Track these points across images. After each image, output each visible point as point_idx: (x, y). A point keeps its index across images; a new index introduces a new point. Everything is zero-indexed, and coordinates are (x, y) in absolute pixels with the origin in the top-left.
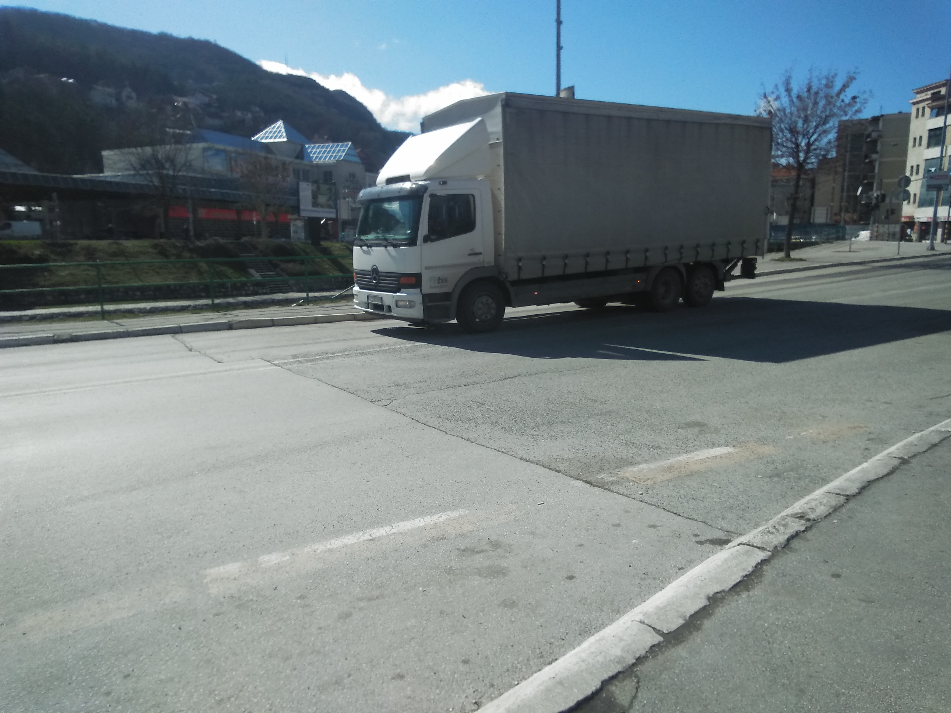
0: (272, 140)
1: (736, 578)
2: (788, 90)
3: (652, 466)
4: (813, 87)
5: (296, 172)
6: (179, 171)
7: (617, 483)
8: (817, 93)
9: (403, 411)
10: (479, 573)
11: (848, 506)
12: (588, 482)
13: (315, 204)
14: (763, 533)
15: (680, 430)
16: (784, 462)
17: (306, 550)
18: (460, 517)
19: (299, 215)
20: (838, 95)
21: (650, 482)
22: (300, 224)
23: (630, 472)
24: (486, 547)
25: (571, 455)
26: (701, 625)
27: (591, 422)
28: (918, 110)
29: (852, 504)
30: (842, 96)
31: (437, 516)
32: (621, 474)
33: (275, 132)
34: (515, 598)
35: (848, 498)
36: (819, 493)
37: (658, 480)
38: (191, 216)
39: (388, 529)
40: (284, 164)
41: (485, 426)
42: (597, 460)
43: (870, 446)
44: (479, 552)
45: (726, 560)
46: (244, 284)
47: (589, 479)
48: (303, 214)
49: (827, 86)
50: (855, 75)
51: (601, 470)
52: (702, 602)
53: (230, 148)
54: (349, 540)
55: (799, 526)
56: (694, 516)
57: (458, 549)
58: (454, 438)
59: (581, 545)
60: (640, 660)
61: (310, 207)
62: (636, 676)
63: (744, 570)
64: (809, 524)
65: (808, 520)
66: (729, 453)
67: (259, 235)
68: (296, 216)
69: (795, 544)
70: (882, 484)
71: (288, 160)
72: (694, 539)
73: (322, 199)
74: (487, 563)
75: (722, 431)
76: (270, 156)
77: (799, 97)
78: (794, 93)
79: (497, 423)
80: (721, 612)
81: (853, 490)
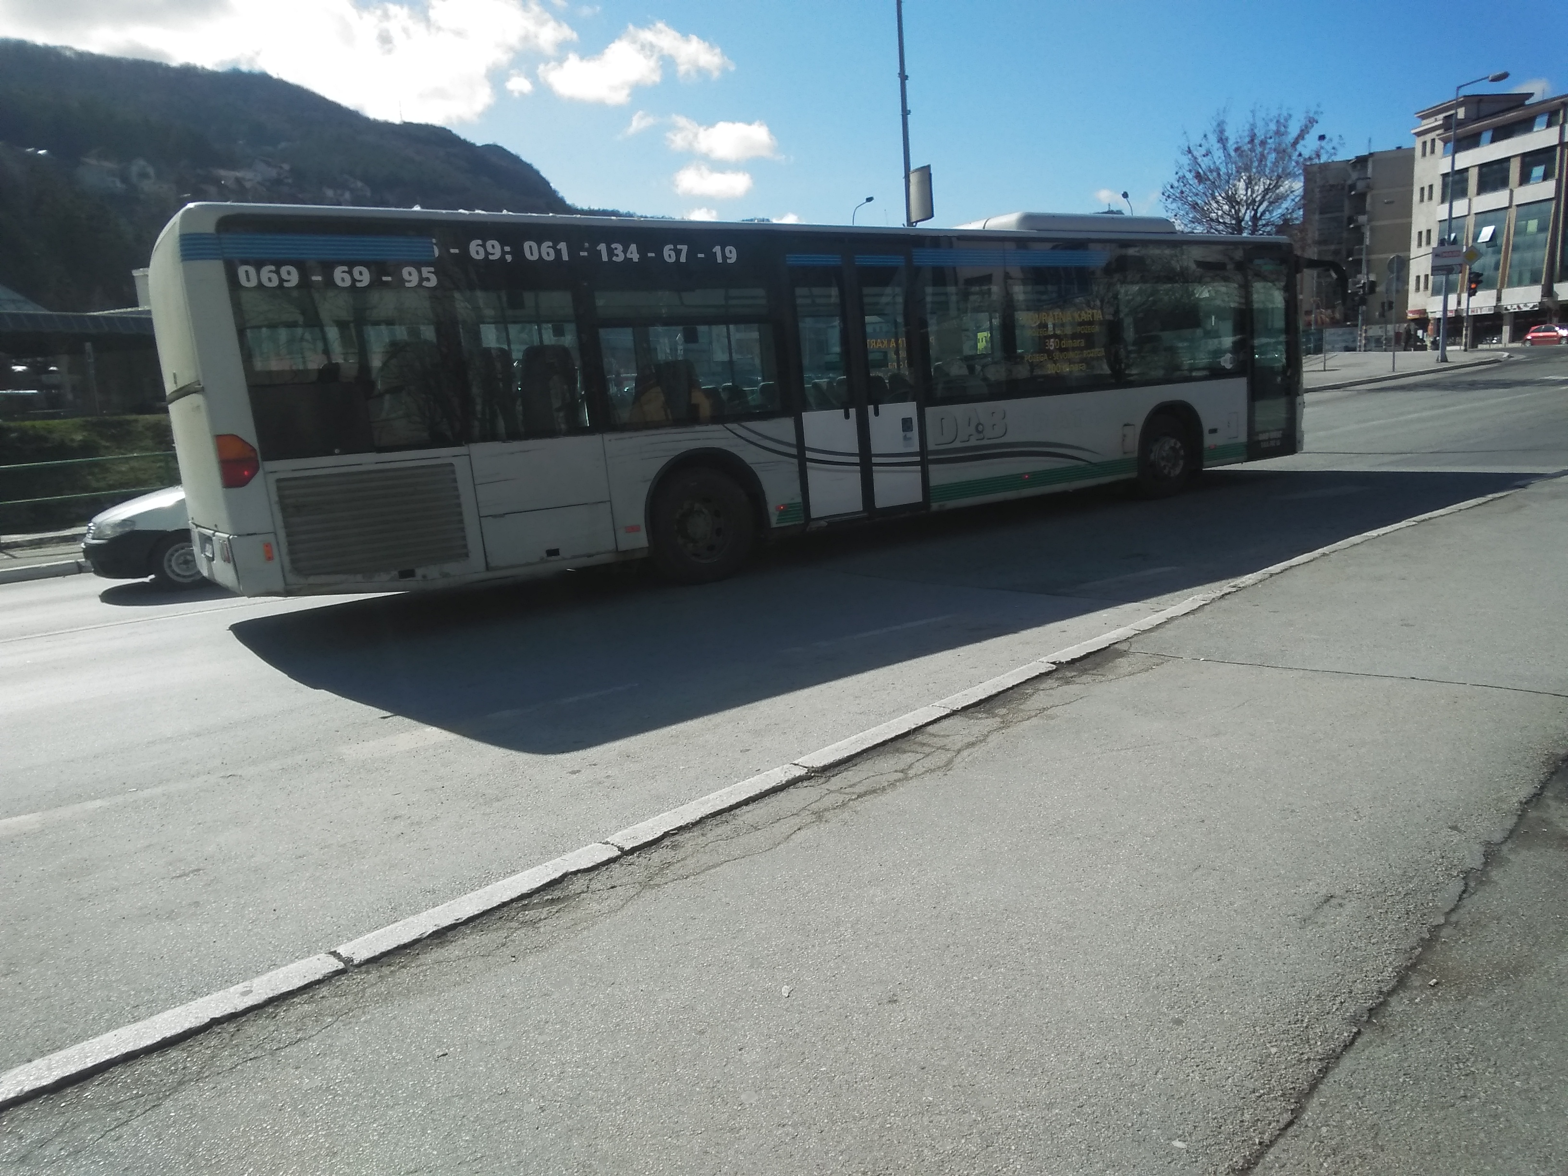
2: (1221, 141)
4: (1258, 135)
8: (1263, 143)
20: (1295, 143)
28: (1425, 143)
30: (1299, 147)
49: (1278, 133)
50: (1316, 117)
77: (1237, 150)
78: (1231, 145)
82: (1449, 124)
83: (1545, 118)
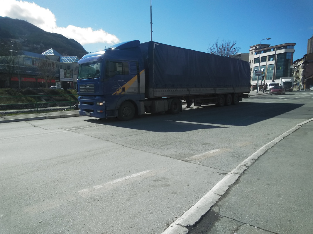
0: (48, 55)
1: (234, 181)
2: (217, 46)
3: (199, 155)
4: (224, 46)
5: (57, 66)
6: (15, 65)
7: (191, 160)
9: (118, 143)
10: (162, 186)
11: (256, 162)
12: (183, 161)
13: (65, 77)
14: (237, 170)
15: (203, 145)
16: (234, 153)
17: (107, 184)
18: (150, 172)
19: (59, 80)
20: (231, 48)
21: (200, 160)
22: (60, 83)
23: (193, 157)
24: (161, 179)
25: (175, 153)
26: (229, 193)
27: (177, 144)
28: (251, 52)
29: (257, 162)
31: (143, 172)
32: (191, 158)
33: (50, 52)
34: (175, 191)
35: (256, 160)
36: (247, 159)
37: (202, 159)
38: (19, 80)
39: (130, 176)
40: (53, 63)
41: (146, 147)
42: (183, 154)
43: (255, 148)
44: (159, 181)
45: (230, 177)
46: (39, 104)
47: (183, 160)
48: (61, 80)
49: (228, 45)
50: (235, 43)
51: (185, 157)
52: (227, 188)
53: (33, 57)
54: (119, 180)
55: (245, 168)
56: (215, 168)
57: (153, 180)
58: (138, 150)
59: (188, 177)
60: (217, 202)
61: (64, 78)
62: (218, 205)
63: (235, 179)
64: (247, 167)
65: (247, 166)
66: (219, 151)
67: (45, 87)
68: (58, 81)
69: (246, 172)
70: (263, 156)
71: (54, 62)
72: (218, 173)
73: (68, 75)
74: (163, 183)
75: (215, 145)
76: (47, 60)
77: (220, 48)
79: (149, 145)
80: (233, 189)
81: (256, 158)
82: (256, 49)
83: (273, 49)
